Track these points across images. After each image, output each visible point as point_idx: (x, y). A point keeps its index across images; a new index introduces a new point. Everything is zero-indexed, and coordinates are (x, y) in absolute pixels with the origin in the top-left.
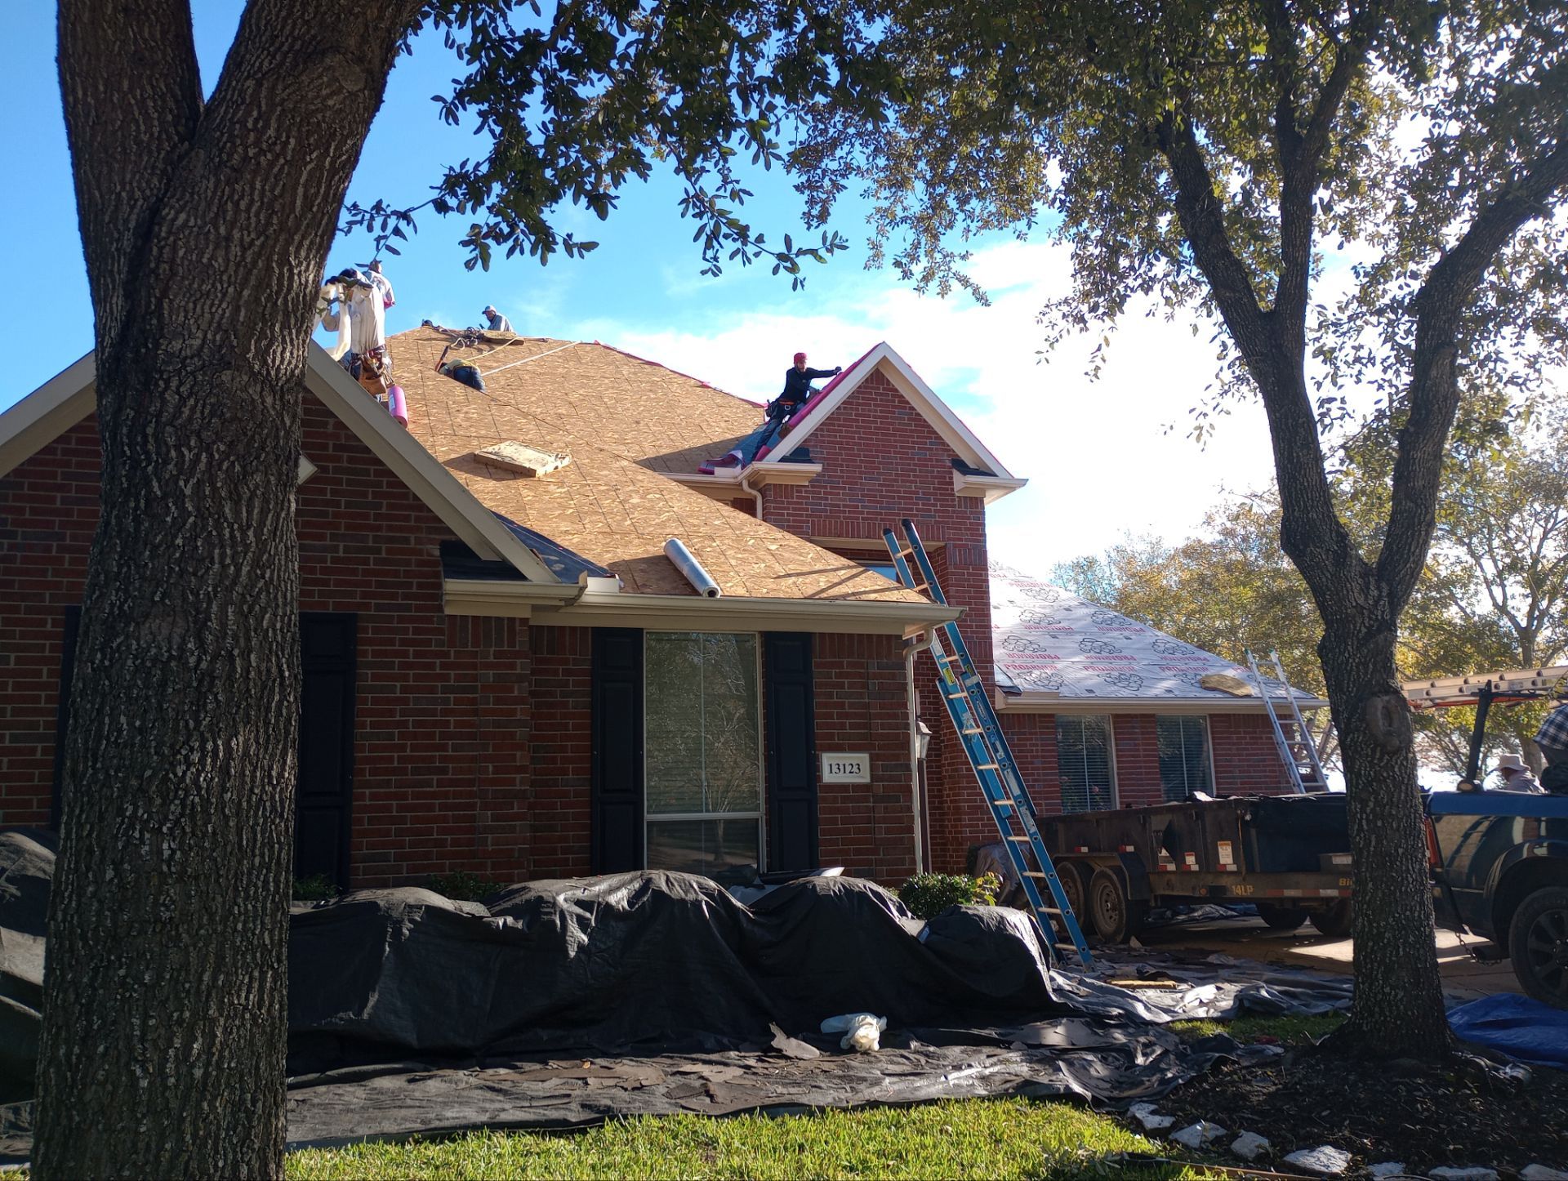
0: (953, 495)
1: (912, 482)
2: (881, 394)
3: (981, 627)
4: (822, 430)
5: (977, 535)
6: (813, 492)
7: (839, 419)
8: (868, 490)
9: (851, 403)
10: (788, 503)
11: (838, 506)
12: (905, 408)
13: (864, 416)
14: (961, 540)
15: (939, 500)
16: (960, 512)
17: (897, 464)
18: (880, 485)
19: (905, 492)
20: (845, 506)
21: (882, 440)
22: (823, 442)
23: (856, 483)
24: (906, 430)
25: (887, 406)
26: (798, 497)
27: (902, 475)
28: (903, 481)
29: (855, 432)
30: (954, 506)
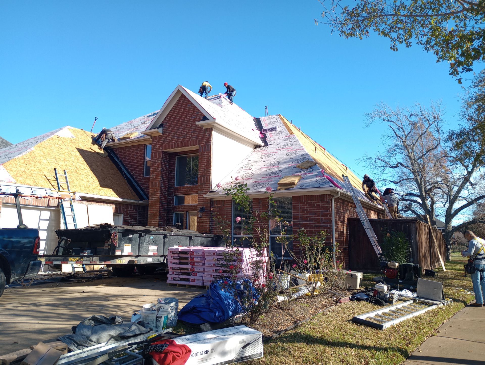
0: (202, 129)
1: (190, 127)
2: (184, 101)
3: (207, 172)
4: (167, 117)
5: (208, 141)
6: (163, 137)
7: (172, 112)
8: (178, 133)
9: (175, 106)
10: (157, 141)
11: (170, 139)
12: (190, 103)
13: (179, 109)
14: (204, 143)
15: (198, 131)
16: (204, 134)
17: (187, 122)
18: (181, 130)
19: (188, 131)
20: (171, 139)
21: (183, 116)
22: (167, 120)
23: (175, 131)
24: (190, 111)
25: (185, 104)
26: (160, 139)
27: (188, 126)
28: (188, 127)
29: (176, 115)
30: (202, 133)
